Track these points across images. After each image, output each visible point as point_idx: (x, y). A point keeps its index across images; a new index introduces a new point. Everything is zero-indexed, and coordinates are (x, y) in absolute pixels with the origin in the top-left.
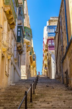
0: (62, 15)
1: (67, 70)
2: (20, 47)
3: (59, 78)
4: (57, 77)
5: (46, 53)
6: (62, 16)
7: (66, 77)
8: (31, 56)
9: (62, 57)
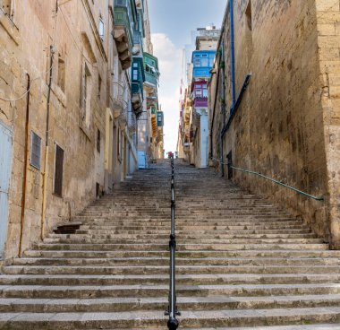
0: (226, 40)
1: (230, 153)
2: (138, 102)
3: (215, 166)
4: (211, 163)
5: (188, 109)
6: (226, 43)
7: (229, 165)
8: (154, 116)
9: (223, 125)
